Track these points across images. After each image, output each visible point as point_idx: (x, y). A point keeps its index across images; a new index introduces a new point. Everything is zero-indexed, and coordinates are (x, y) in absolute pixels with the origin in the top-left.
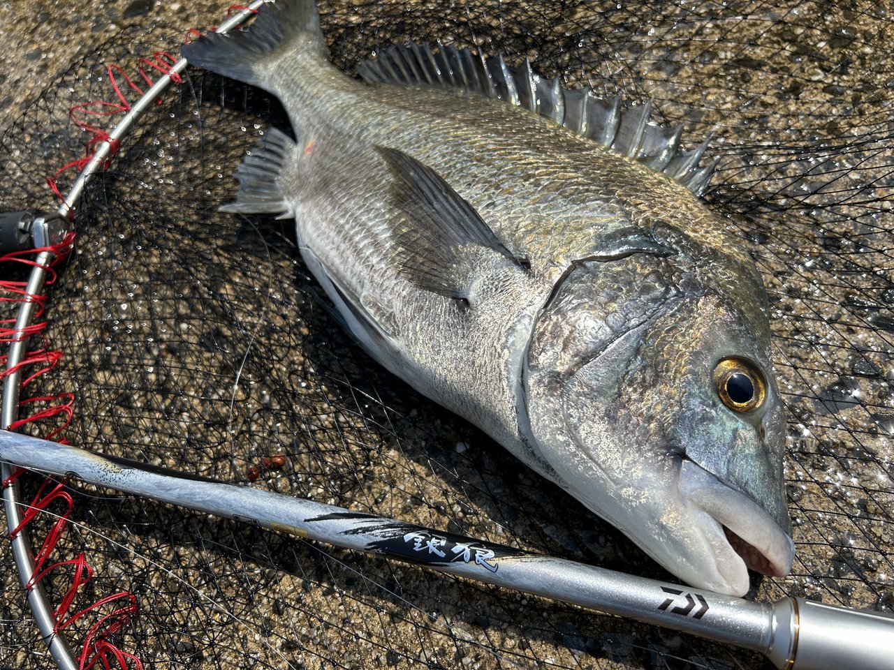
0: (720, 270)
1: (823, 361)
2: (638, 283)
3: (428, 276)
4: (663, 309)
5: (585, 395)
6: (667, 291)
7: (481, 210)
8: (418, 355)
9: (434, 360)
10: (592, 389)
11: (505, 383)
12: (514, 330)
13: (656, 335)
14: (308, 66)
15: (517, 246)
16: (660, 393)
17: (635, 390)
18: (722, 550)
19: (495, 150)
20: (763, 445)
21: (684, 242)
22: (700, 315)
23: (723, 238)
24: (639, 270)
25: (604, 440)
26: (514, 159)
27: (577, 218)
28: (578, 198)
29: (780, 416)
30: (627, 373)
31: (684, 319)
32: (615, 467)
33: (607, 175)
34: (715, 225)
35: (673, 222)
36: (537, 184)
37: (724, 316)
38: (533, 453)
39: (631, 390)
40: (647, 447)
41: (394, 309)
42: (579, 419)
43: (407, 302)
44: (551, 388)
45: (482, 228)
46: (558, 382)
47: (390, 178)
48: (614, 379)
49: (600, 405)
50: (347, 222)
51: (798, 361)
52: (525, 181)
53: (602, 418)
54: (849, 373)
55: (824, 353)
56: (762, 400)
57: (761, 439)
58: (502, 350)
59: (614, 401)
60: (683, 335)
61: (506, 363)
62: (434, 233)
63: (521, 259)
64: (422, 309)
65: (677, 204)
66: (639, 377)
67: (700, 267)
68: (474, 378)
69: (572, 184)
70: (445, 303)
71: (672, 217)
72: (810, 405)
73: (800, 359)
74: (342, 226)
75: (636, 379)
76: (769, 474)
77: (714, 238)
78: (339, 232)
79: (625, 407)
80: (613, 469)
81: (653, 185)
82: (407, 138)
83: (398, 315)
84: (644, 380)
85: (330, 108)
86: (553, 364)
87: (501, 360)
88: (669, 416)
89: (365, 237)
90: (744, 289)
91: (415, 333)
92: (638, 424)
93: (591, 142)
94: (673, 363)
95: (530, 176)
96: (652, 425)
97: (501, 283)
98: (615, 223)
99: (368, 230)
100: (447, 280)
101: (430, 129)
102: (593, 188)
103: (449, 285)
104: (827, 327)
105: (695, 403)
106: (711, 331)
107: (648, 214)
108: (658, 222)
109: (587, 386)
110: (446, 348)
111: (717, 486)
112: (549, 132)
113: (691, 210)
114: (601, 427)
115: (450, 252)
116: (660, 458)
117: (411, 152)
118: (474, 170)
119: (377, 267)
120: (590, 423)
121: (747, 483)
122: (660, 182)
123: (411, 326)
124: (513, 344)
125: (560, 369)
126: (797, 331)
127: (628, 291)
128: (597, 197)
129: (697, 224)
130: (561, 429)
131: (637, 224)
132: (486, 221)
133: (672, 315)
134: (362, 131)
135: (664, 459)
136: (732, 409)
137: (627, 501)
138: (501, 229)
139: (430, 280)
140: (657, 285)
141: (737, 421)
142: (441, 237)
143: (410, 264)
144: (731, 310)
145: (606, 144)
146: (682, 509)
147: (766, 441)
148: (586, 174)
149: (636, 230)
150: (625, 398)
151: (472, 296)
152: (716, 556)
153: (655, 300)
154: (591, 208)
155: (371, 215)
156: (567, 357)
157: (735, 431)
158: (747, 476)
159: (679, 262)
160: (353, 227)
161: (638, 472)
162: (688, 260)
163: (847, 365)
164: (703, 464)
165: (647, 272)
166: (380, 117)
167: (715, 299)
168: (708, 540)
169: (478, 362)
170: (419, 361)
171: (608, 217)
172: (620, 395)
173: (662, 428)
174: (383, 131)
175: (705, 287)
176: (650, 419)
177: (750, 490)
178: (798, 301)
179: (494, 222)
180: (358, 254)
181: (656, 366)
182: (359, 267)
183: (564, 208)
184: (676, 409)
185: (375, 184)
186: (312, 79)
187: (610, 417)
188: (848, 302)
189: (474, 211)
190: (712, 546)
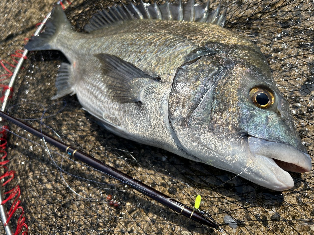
0: (239, 52)
1: (298, 74)
2: (206, 69)
3: (124, 98)
4: (219, 77)
5: (197, 124)
6: (219, 68)
7: (136, 64)
8: (130, 130)
9: (136, 130)
10: (200, 120)
11: (165, 129)
12: (162, 107)
13: (220, 88)
14: (67, 35)
15: (154, 73)
16: (229, 112)
17: (218, 115)
18: (277, 171)
19: (136, 39)
20: (281, 119)
21: (221, 46)
22: (236, 74)
23: (237, 39)
24: (205, 64)
25: (212, 140)
26: (145, 39)
27: (174, 53)
28: (173, 45)
29: (284, 104)
30: (212, 108)
31: (229, 78)
32: (220, 149)
33: (183, 31)
34: (232, 35)
35: (214, 40)
36: (155, 46)
37: (246, 70)
38: (187, 154)
39: (216, 115)
40: (230, 137)
41: (116, 116)
42: (199, 134)
43: (119, 111)
44: (183, 125)
45: (138, 71)
46: (185, 122)
47: (101, 64)
48: (207, 113)
49: (205, 126)
50: (90, 87)
51: (287, 78)
52: (150, 45)
53: (208, 131)
54: (311, 75)
55: (297, 71)
56: (274, 100)
57: (279, 116)
58: (160, 117)
59: (210, 122)
60: (231, 84)
61: (163, 122)
62: (121, 80)
63: (157, 77)
64: (125, 111)
65: (214, 33)
66: (218, 108)
67: (230, 54)
68: (154, 132)
69: (169, 40)
70: (133, 106)
71: (213, 38)
72: (298, 94)
73: (288, 76)
74: (89, 89)
75: (217, 110)
76: (287, 130)
77: (234, 40)
78: (88, 92)
79: (215, 123)
80: (220, 150)
81: (202, 28)
82: (105, 47)
83: (118, 117)
84: (220, 109)
85: (77, 47)
86: (180, 115)
87: (161, 121)
88: (236, 120)
89: (97, 91)
90: (253, 56)
91: (126, 122)
92: (224, 129)
93: (174, 21)
94: (230, 98)
95: (152, 43)
96: (230, 127)
97: (151, 90)
98: (189, 49)
99: (98, 88)
100: (131, 96)
101: (112, 40)
102: (177, 38)
103: (132, 98)
104: (295, 59)
105: (245, 111)
106: (243, 78)
107: (202, 41)
108: (207, 42)
109: (197, 119)
110: (139, 124)
111: (267, 143)
112: (157, 24)
113: (220, 33)
114: (209, 135)
115: (128, 85)
116: (237, 140)
117: (107, 52)
118: (131, 49)
119: (104, 101)
120: (204, 134)
121: (279, 137)
122: (205, 26)
123: (124, 120)
124: (163, 113)
125: (184, 116)
126: (283, 66)
127: (203, 74)
128: (179, 41)
129: (224, 37)
130: (193, 141)
131: (199, 46)
132: (139, 68)
133: (224, 78)
134: (89, 51)
135: (240, 140)
136: (262, 108)
137: (230, 162)
138: (145, 69)
139: (125, 99)
140: (214, 67)
141: (266, 112)
142: (123, 80)
143: (115, 95)
144: (249, 67)
145: (181, 20)
146: (253, 158)
147: (282, 116)
148: (174, 34)
149: (199, 49)
150: (215, 119)
151: (141, 99)
152: (275, 174)
153: (215, 74)
154: (178, 47)
155: (97, 81)
156: (185, 110)
157: (267, 117)
158: (278, 134)
159: (221, 55)
160: (92, 88)
161: (230, 149)
162: (224, 53)
163: (308, 72)
164: (257, 136)
165: (208, 63)
166: (94, 44)
167: (240, 65)
168: (269, 169)
169: (153, 125)
170: (131, 132)
171: (186, 48)
172: (212, 119)
173: (234, 127)
174: (96, 48)
175: (234, 61)
176: (228, 124)
177: (281, 140)
178: (279, 53)
179: (142, 67)
180: (97, 98)
181: (224, 101)
182: (98, 103)
183: (168, 51)
184: (238, 116)
185: (96, 69)
186: (69, 39)
187: (211, 129)
188: (300, 46)
189: (133, 66)
190: (272, 170)
